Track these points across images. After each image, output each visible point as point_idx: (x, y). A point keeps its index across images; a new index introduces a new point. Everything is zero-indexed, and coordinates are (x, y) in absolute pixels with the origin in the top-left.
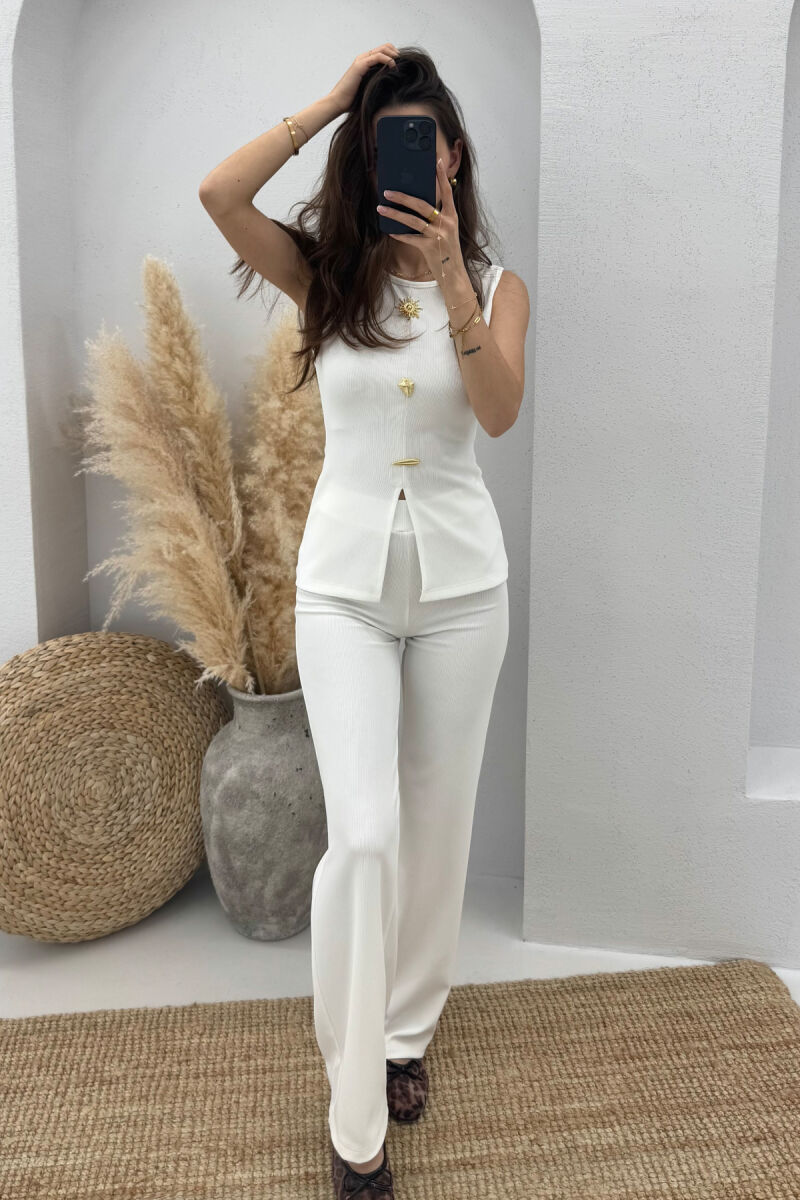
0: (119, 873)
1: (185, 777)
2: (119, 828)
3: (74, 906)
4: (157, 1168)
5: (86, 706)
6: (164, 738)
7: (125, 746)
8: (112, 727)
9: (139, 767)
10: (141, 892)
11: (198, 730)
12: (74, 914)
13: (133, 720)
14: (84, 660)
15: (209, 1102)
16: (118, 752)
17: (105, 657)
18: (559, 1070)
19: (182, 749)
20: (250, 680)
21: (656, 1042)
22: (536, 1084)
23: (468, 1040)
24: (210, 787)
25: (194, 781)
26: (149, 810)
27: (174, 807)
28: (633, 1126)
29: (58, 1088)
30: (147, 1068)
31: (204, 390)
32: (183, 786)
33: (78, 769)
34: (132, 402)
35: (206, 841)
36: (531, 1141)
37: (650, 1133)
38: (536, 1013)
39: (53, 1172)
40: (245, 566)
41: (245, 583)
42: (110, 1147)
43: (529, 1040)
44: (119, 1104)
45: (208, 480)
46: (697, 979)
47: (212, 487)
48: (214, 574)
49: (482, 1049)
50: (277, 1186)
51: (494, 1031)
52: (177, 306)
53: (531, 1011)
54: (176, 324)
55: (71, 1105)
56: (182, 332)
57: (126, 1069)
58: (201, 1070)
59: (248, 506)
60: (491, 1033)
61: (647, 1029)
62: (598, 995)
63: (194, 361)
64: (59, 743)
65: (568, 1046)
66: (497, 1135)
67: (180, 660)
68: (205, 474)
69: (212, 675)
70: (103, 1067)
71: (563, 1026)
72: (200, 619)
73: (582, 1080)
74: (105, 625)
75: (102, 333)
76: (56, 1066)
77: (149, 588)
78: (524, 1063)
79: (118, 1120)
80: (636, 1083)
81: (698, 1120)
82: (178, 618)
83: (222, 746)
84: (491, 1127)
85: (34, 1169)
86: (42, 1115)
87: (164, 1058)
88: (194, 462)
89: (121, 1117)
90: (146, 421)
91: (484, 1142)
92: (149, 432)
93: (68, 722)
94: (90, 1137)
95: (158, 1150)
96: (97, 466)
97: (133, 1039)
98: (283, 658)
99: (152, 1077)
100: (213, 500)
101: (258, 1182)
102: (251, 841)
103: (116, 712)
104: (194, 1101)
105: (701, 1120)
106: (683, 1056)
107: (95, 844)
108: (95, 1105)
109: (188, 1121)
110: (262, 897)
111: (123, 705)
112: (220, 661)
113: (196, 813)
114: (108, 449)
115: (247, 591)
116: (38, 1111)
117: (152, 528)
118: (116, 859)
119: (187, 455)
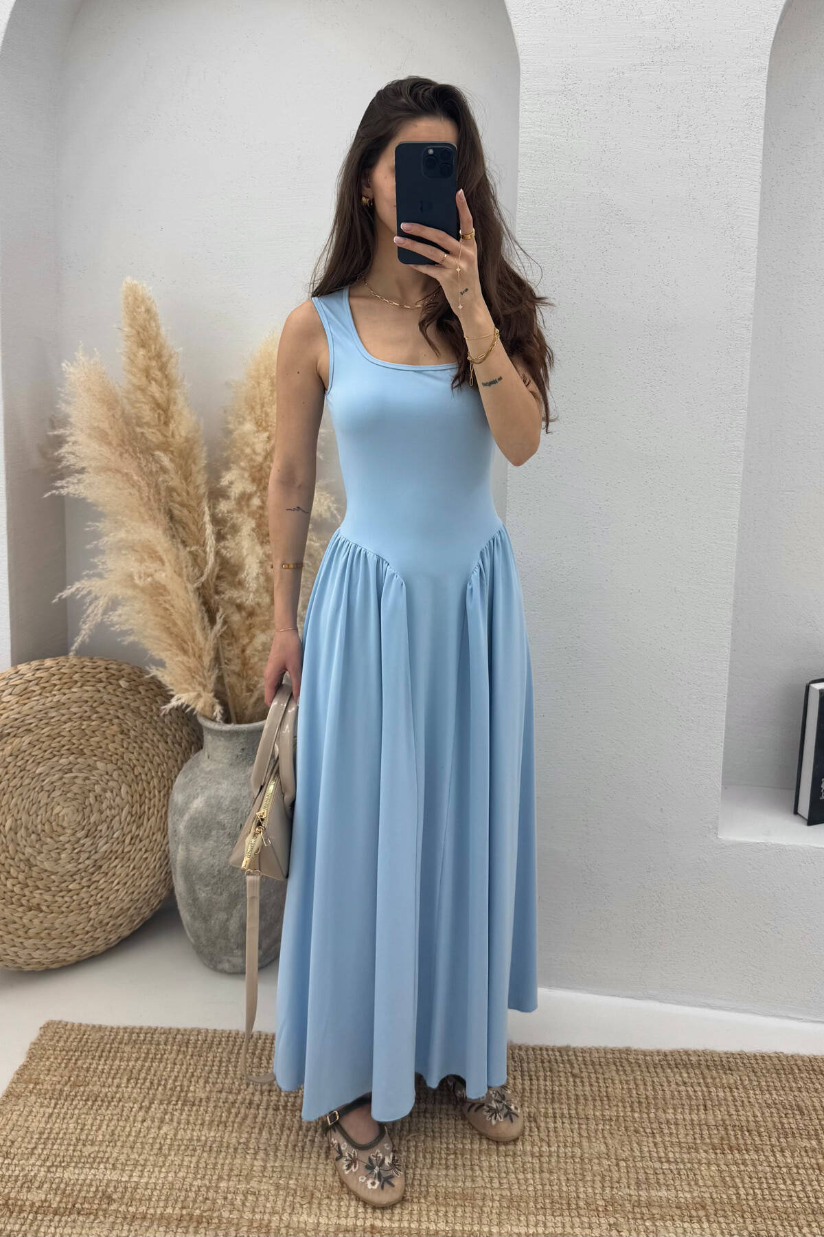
0: (85, 900)
1: (154, 805)
2: (87, 855)
3: (38, 934)
4: (225, 1198)
5: (56, 731)
6: (135, 766)
7: (94, 772)
8: (82, 753)
9: (109, 794)
10: (108, 920)
11: (169, 758)
12: (38, 942)
13: (104, 746)
14: (55, 685)
15: (284, 1137)
16: (87, 778)
17: (76, 682)
18: (649, 1151)
19: (153, 777)
20: (218, 709)
21: (760, 1135)
22: (622, 1164)
23: (557, 1105)
24: (176, 817)
25: (164, 810)
26: (118, 838)
27: (143, 835)
28: (724, 1226)
29: (143, 1102)
30: (231, 1093)
31: (180, 414)
32: (153, 814)
33: (47, 794)
34: (106, 426)
35: (173, 870)
36: (610, 1225)
38: (632, 1086)
39: (126, 1188)
40: (217, 592)
41: (218, 610)
42: (184, 1169)
43: (622, 1114)
44: (198, 1127)
45: (182, 505)
46: (814, 1070)
47: (185, 512)
48: (184, 599)
49: (570, 1117)
51: (586, 1099)
52: (155, 329)
53: (627, 1082)
54: (153, 347)
55: (153, 1121)
56: (159, 356)
57: (211, 1091)
58: (282, 1103)
59: (222, 532)
60: (582, 1101)
62: (702, 1073)
63: (171, 384)
64: (27, 768)
65: (663, 1126)
66: (574, 1213)
67: (152, 686)
68: (179, 499)
69: (180, 703)
70: (189, 1087)
71: (660, 1103)
72: (171, 645)
73: (673, 1166)
74: (73, 648)
75: (80, 356)
76: (145, 1079)
77: (120, 612)
78: (613, 1137)
79: (195, 1143)
80: (732, 1178)
81: (796, 1229)
82: (148, 644)
83: (190, 776)
84: (569, 1204)
85: (109, 1181)
86: (124, 1127)
88: (167, 486)
89: (198, 1140)
90: (119, 445)
91: (559, 1219)
92: (122, 456)
93: (37, 747)
94: (166, 1156)
95: (229, 1180)
96: (70, 488)
97: (221, 1061)
98: (255, 686)
99: (234, 1103)
100: (187, 525)
101: (323, 1228)
102: (216, 873)
103: (87, 737)
104: (271, 1134)
105: (800, 1228)
106: (787, 1154)
107: (62, 871)
108: (175, 1124)
109: (261, 1154)
110: (228, 929)
111: (94, 732)
112: (190, 688)
113: (165, 842)
114: (81, 471)
115: (218, 618)
116: (121, 1123)
117: (124, 552)
118: (83, 887)
119: (160, 479)
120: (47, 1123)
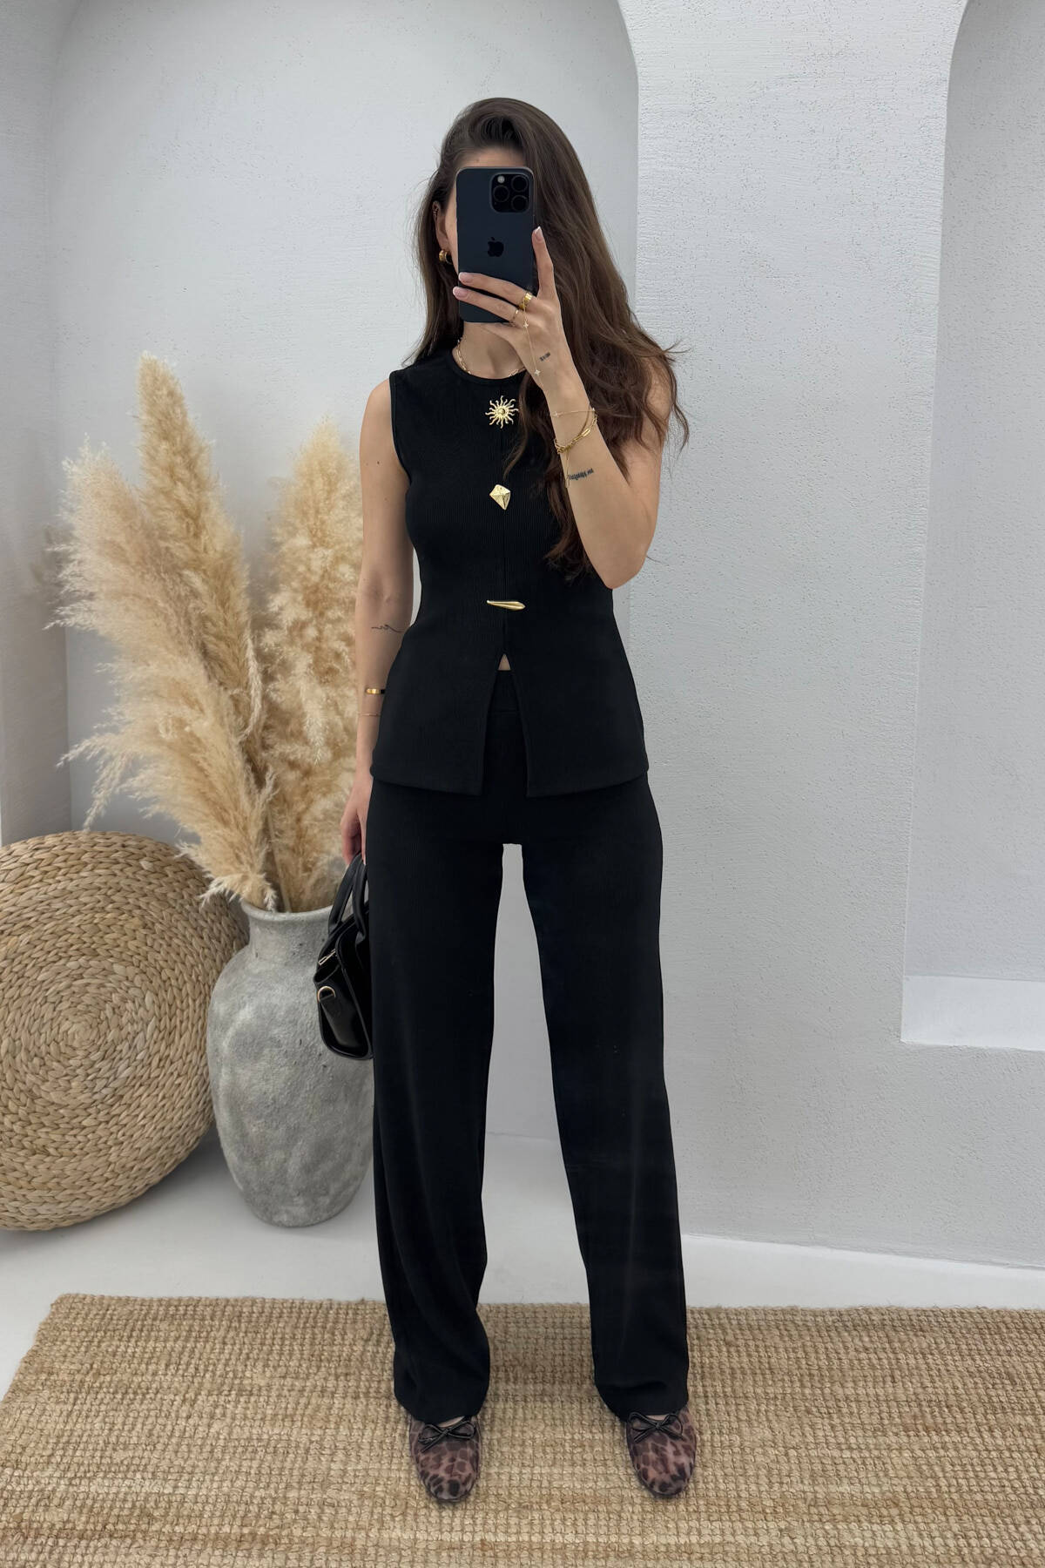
0: (103, 1140)
1: (188, 1018)
2: (104, 1082)
3: (44, 1183)
4: (296, 1512)
5: (62, 927)
6: (162, 968)
7: (111, 978)
8: (95, 954)
9: (129, 1005)
10: (133, 1163)
11: (205, 957)
12: (45, 1193)
13: (122, 945)
14: (60, 869)
15: (368, 1432)
16: (102, 985)
17: (86, 864)
18: (825, 1436)
19: (185, 982)
20: (270, 894)
21: (962, 1410)
22: (792, 1453)
24: (217, 1032)
25: (200, 1023)
26: (142, 1060)
27: (174, 1056)
28: (922, 1526)
29: (187, 1392)
30: (297, 1378)
31: (214, 524)
32: (187, 1028)
33: (52, 1006)
34: (121, 539)
35: (214, 1099)
36: (781, 1530)
37: (944, 1537)
38: (801, 1354)
39: (170, 1502)
40: (265, 747)
41: (266, 769)
42: (242, 1477)
43: (789, 1391)
44: (257, 1423)
45: (219, 637)
46: (1025, 1328)
47: (223, 646)
48: (224, 756)
49: (726, 1396)
50: (444, 1554)
51: (744, 1373)
52: (180, 416)
53: (794, 1350)
54: (178, 439)
55: (201, 1417)
56: (186, 450)
57: (272, 1377)
58: (363, 1389)
59: (269, 670)
60: (739, 1375)
61: (950, 1391)
62: (887, 1336)
63: (202, 486)
64: (26, 975)
65: (841, 1404)
66: (735, 1517)
67: (183, 867)
68: (214, 630)
69: (221, 888)
70: (243, 1372)
71: (837, 1374)
72: (207, 815)
73: (856, 1455)
74: (86, 823)
75: (85, 451)
76: (188, 1364)
77: (142, 776)
78: (779, 1421)
79: (255, 1443)
80: (930, 1465)
81: (1012, 1527)
82: (178, 814)
83: (233, 980)
84: (728, 1506)
85: (148, 1495)
86: (165, 1426)
87: (319, 1368)
88: (200, 614)
89: (259, 1440)
90: (138, 563)
91: (717, 1524)
92: (142, 577)
93: (38, 948)
94: (219, 1461)
95: (300, 1489)
96: (76, 617)
97: (283, 1339)
98: (314, 864)
99: (302, 1391)
100: (225, 662)
101: (422, 1546)
102: (270, 1102)
103: (100, 934)
104: (351, 1429)
105: (1017, 1526)
106: (997, 1433)
107: (73, 1103)
108: (228, 1420)
109: (340, 1455)
110: (286, 1172)
111: (109, 926)
112: (233, 869)
113: (202, 1065)
114: (91, 597)
115: (267, 779)
116: (160, 1421)
117: (144, 699)
118: (100, 1123)
119: (191, 606)
120: (66, 1423)
